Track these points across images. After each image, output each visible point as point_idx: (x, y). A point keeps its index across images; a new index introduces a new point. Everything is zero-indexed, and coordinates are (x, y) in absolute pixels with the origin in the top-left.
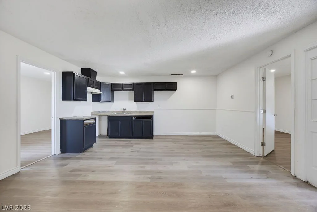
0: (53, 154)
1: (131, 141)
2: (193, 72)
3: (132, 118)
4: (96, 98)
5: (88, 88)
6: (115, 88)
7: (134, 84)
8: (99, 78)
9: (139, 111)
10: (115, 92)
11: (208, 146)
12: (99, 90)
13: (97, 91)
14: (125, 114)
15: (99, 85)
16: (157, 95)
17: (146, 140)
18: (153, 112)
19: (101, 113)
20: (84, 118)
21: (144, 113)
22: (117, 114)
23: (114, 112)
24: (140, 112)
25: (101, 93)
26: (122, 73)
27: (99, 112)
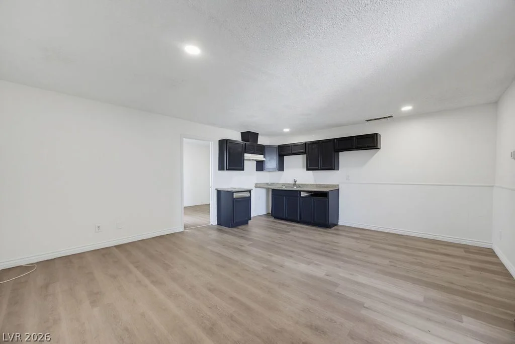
0: (211, 224)
1: (294, 226)
2: (407, 108)
3: (300, 194)
4: (260, 166)
5: (246, 155)
6: (283, 151)
7: (306, 143)
8: (261, 141)
9: (317, 184)
10: (286, 157)
11: (418, 261)
12: (263, 156)
13: (260, 157)
14: (295, 188)
15: (261, 150)
16: (345, 158)
17: (313, 228)
18: (338, 185)
19: (270, 185)
20: (234, 190)
21: (322, 187)
22: (286, 187)
23: (284, 184)
24: (317, 186)
25: (264, 159)
26: (286, 130)
27: (267, 184)
